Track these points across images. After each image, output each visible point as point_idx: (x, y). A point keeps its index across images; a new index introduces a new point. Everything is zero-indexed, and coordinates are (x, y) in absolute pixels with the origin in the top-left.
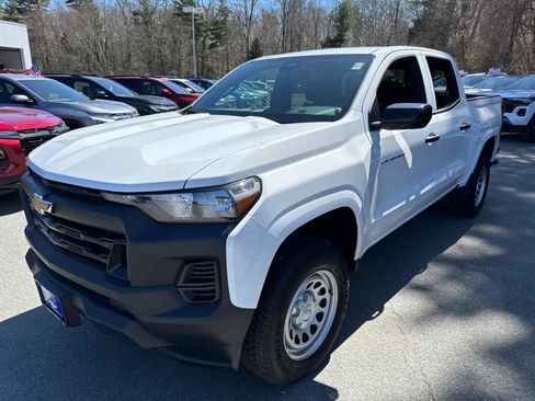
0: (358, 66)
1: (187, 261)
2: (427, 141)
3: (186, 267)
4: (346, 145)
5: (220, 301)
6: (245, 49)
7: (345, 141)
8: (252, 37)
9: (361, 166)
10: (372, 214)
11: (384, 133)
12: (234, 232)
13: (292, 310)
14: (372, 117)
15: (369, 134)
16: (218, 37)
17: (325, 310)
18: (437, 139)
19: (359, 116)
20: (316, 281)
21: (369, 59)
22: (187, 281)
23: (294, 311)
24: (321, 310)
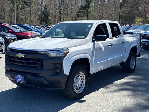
0: (89, 26)
1: (55, 64)
2: (109, 45)
3: (55, 65)
4: (87, 44)
5: (61, 73)
6: (40, 10)
7: (86, 43)
8: (43, 4)
9: (90, 49)
10: (94, 62)
11: (96, 42)
12: (65, 58)
13: (75, 81)
14: (92, 38)
15: (92, 42)
16: (26, 3)
17: (83, 84)
18: (112, 45)
19: (90, 38)
20: (80, 75)
21: (92, 24)
22: (55, 68)
23: (75, 82)
24: (82, 83)
